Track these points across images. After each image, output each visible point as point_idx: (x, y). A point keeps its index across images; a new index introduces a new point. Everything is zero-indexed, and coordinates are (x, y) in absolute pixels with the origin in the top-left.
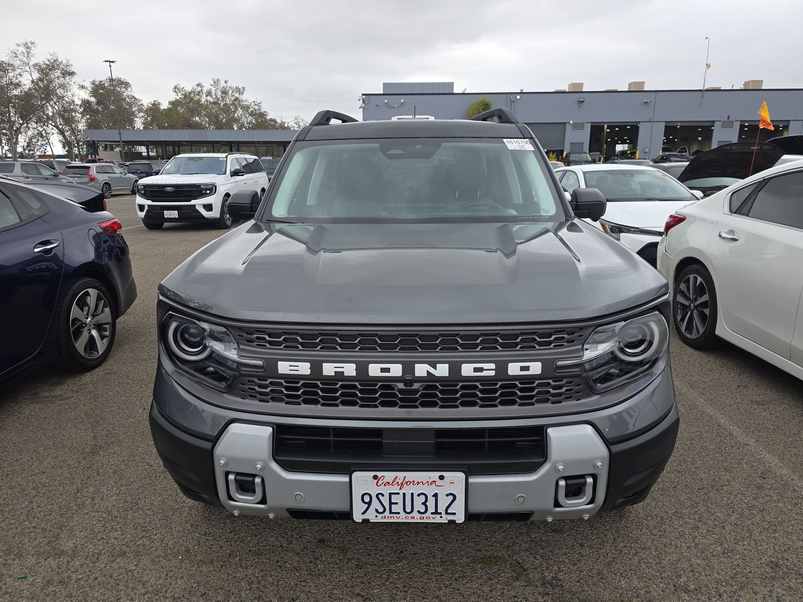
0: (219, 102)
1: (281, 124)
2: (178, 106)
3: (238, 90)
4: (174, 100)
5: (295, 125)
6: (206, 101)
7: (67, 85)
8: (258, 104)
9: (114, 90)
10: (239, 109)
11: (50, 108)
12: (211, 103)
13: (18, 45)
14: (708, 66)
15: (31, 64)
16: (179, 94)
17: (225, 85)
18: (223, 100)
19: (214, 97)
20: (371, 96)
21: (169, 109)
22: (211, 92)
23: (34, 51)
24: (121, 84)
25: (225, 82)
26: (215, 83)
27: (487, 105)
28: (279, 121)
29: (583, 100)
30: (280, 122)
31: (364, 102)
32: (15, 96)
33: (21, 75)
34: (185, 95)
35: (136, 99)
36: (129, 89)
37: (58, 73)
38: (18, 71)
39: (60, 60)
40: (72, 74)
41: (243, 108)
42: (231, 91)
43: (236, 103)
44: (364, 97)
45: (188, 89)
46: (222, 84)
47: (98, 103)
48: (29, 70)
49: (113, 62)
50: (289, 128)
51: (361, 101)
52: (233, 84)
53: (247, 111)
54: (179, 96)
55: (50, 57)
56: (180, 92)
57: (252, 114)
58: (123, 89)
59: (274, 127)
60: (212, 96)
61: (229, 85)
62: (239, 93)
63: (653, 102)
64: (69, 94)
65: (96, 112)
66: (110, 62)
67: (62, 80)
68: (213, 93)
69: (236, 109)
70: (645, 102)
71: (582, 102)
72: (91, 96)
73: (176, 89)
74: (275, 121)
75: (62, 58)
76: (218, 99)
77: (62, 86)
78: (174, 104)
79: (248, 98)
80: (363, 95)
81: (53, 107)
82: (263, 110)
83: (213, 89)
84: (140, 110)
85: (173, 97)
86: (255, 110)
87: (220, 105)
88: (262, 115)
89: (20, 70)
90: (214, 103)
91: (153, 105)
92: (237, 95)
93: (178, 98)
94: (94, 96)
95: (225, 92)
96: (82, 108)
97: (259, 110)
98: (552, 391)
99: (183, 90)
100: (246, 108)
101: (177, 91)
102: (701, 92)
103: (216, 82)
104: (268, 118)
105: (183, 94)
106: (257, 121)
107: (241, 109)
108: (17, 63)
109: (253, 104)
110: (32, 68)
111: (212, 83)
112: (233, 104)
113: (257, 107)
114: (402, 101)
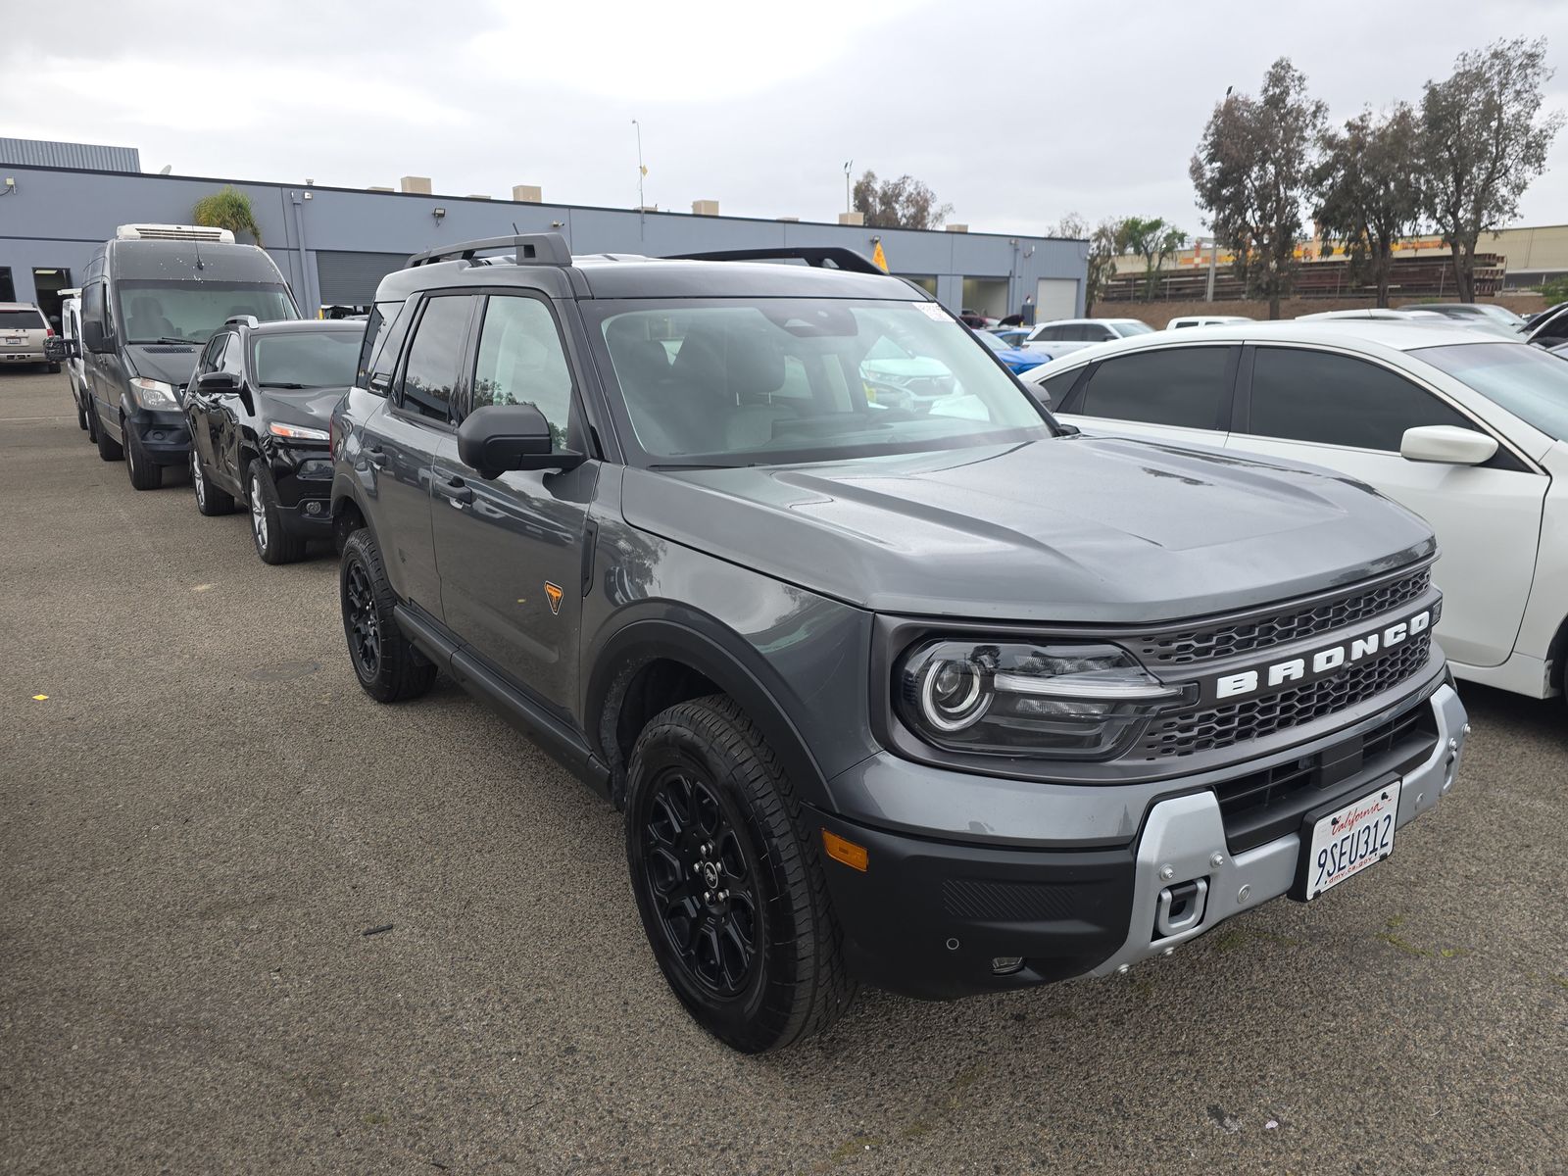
14: (643, 170)
27: (240, 206)
29: (442, 212)
63: (567, 226)
70: (555, 226)
71: (442, 215)
102: (638, 215)
114: (10, 182)
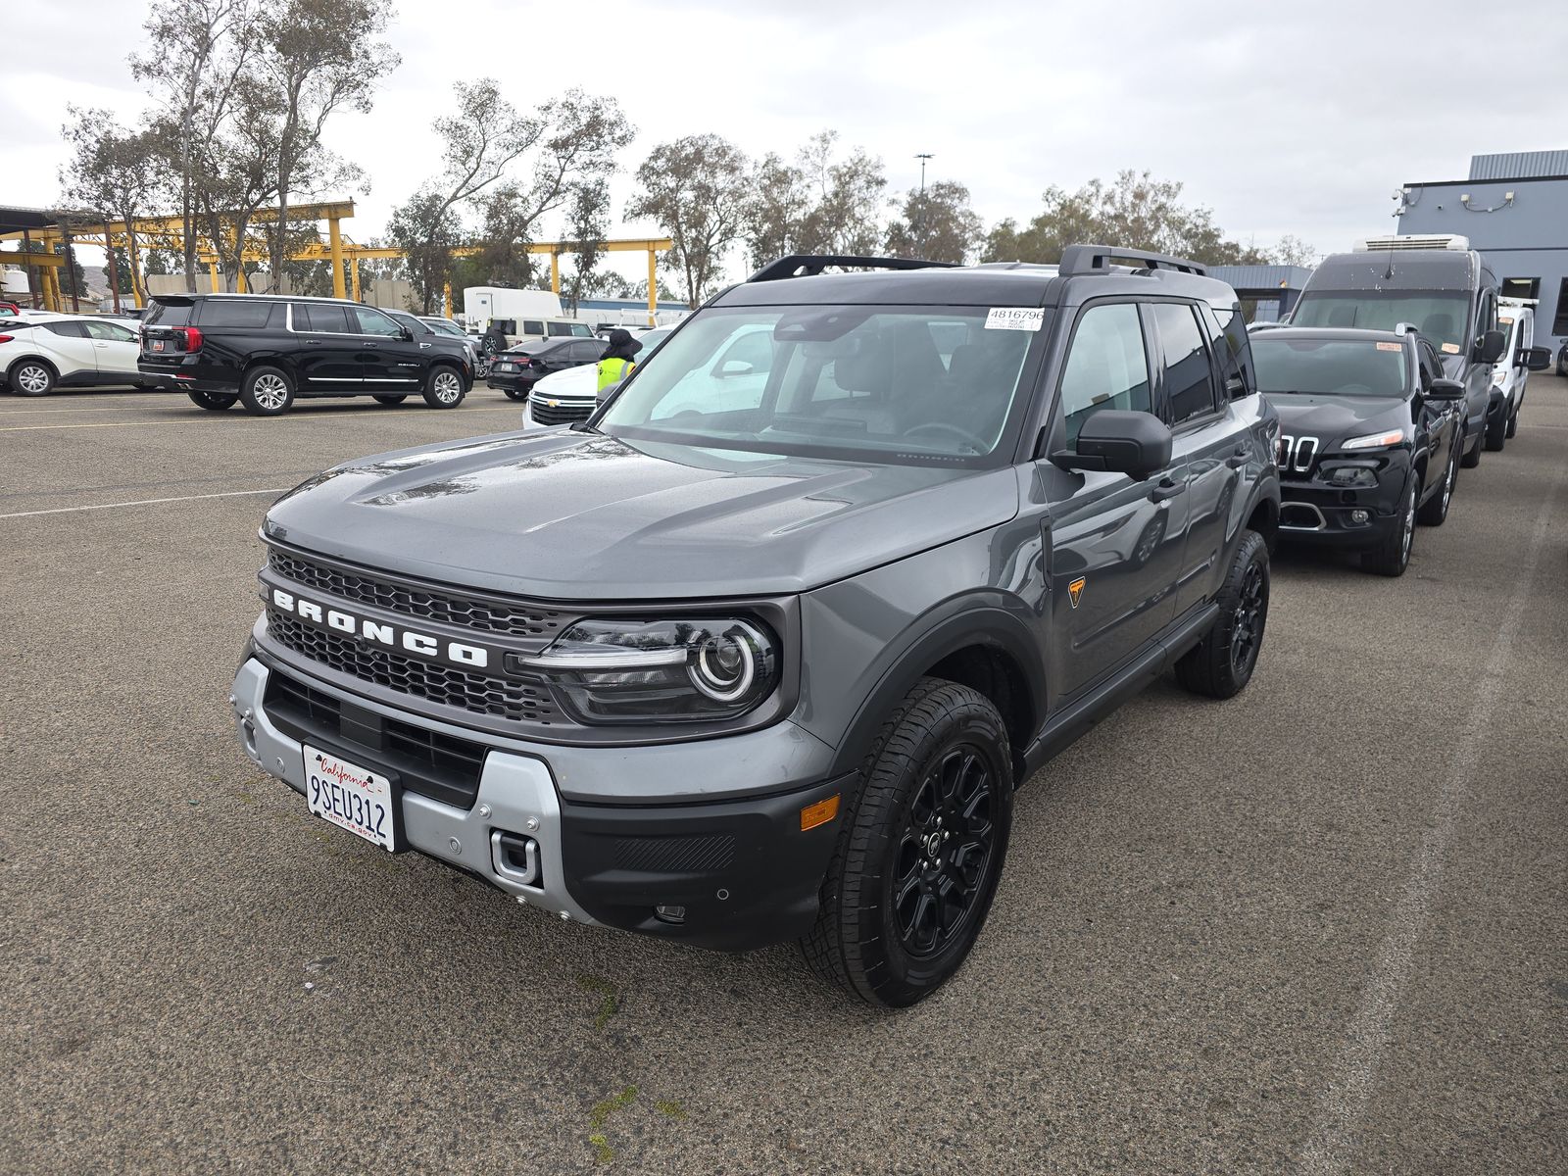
0: (1126, 215)
1: (1249, 253)
2: (1046, 225)
3: (1167, 190)
4: (1042, 215)
5: (1279, 255)
6: (1102, 214)
7: (872, 200)
8: (1205, 216)
9: (942, 203)
10: (1163, 226)
11: (840, 237)
12: (1110, 217)
13: (813, 139)
15: (826, 168)
16: (1053, 203)
17: (1143, 180)
18: (1134, 211)
19: (1118, 205)
20: (1426, 189)
21: (1030, 234)
22: (1113, 197)
23: (833, 145)
24: (953, 193)
25: (1145, 176)
26: (1123, 178)
28: (1245, 248)
30: (1248, 249)
31: (1406, 201)
32: (796, 220)
33: (809, 187)
34: (1063, 206)
35: (974, 217)
36: (966, 200)
37: (861, 182)
38: (807, 181)
39: (867, 159)
40: (881, 183)
41: (1171, 224)
42: (1152, 193)
43: (1160, 214)
44: (1408, 191)
45: (1070, 193)
46: (1138, 179)
47: (913, 228)
48: (821, 179)
49: (929, 157)
50: (1266, 262)
51: (1400, 200)
52: (1158, 179)
53: (1179, 230)
54: (1052, 208)
55: (853, 155)
56: (1054, 199)
57: (1188, 236)
58: (956, 201)
59: (1231, 260)
60: (1113, 204)
61: (1150, 180)
62: (1168, 196)
64: (872, 214)
65: (907, 242)
66: (924, 156)
67: (865, 193)
68: (1117, 199)
69: (1157, 226)
72: (904, 216)
73: (1049, 195)
74: (1235, 248)
75: (871, 156)
76: (1125, 210)
77: (864, 202)
78: (1041, 223)
79: (1184, 205)
80: (1406, 186)
81: (844, 237)
82: (1212, 226)
83: (1119, 191)
84: (978, 237)
85: (1042, 209)
86: (1197, 227)
87: (1126, 219)
88: (1210, 236)
89: (810, 179)
90: (1116, 217)
91: (1003, 226)
92: (1163, 199)
93: (1049, 211)
94: (909, 216)
95: (1140, 196)
96: (888, 237)
97: (1204, 226)
98: (505, 698)
99: (1062, 195)
100: (1176, 225)
101: (1050, 198)
103: (1126, 177)
104: (1222, 241)
105: (1059, 204)
106: (1196, 248)
107: (1169, 225)
108: (806, 168)
109: (1193, 215)
110: (827, 176)
111: (1119, 179)
112: (1154, 217)
113: (1200, 222)
114: (1509, 195)
